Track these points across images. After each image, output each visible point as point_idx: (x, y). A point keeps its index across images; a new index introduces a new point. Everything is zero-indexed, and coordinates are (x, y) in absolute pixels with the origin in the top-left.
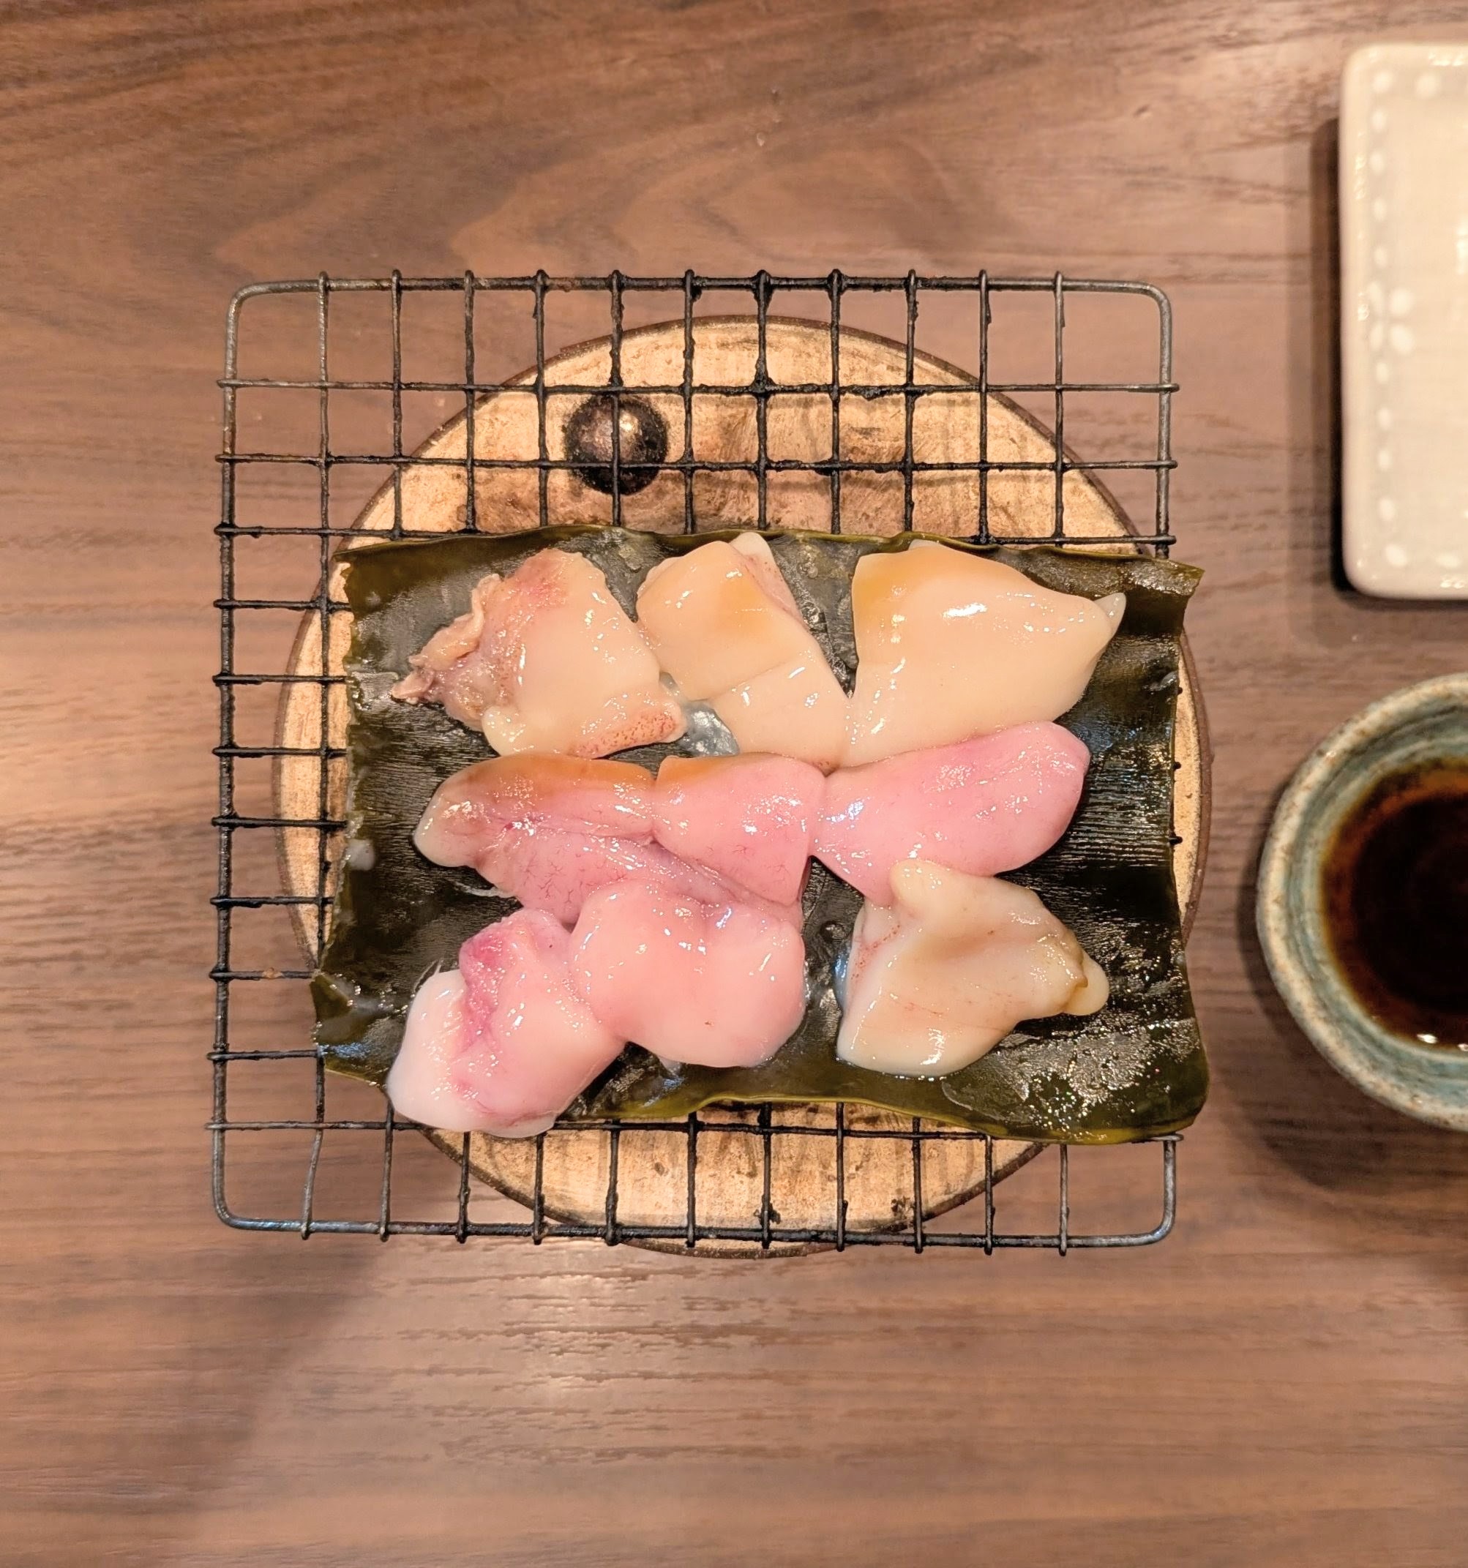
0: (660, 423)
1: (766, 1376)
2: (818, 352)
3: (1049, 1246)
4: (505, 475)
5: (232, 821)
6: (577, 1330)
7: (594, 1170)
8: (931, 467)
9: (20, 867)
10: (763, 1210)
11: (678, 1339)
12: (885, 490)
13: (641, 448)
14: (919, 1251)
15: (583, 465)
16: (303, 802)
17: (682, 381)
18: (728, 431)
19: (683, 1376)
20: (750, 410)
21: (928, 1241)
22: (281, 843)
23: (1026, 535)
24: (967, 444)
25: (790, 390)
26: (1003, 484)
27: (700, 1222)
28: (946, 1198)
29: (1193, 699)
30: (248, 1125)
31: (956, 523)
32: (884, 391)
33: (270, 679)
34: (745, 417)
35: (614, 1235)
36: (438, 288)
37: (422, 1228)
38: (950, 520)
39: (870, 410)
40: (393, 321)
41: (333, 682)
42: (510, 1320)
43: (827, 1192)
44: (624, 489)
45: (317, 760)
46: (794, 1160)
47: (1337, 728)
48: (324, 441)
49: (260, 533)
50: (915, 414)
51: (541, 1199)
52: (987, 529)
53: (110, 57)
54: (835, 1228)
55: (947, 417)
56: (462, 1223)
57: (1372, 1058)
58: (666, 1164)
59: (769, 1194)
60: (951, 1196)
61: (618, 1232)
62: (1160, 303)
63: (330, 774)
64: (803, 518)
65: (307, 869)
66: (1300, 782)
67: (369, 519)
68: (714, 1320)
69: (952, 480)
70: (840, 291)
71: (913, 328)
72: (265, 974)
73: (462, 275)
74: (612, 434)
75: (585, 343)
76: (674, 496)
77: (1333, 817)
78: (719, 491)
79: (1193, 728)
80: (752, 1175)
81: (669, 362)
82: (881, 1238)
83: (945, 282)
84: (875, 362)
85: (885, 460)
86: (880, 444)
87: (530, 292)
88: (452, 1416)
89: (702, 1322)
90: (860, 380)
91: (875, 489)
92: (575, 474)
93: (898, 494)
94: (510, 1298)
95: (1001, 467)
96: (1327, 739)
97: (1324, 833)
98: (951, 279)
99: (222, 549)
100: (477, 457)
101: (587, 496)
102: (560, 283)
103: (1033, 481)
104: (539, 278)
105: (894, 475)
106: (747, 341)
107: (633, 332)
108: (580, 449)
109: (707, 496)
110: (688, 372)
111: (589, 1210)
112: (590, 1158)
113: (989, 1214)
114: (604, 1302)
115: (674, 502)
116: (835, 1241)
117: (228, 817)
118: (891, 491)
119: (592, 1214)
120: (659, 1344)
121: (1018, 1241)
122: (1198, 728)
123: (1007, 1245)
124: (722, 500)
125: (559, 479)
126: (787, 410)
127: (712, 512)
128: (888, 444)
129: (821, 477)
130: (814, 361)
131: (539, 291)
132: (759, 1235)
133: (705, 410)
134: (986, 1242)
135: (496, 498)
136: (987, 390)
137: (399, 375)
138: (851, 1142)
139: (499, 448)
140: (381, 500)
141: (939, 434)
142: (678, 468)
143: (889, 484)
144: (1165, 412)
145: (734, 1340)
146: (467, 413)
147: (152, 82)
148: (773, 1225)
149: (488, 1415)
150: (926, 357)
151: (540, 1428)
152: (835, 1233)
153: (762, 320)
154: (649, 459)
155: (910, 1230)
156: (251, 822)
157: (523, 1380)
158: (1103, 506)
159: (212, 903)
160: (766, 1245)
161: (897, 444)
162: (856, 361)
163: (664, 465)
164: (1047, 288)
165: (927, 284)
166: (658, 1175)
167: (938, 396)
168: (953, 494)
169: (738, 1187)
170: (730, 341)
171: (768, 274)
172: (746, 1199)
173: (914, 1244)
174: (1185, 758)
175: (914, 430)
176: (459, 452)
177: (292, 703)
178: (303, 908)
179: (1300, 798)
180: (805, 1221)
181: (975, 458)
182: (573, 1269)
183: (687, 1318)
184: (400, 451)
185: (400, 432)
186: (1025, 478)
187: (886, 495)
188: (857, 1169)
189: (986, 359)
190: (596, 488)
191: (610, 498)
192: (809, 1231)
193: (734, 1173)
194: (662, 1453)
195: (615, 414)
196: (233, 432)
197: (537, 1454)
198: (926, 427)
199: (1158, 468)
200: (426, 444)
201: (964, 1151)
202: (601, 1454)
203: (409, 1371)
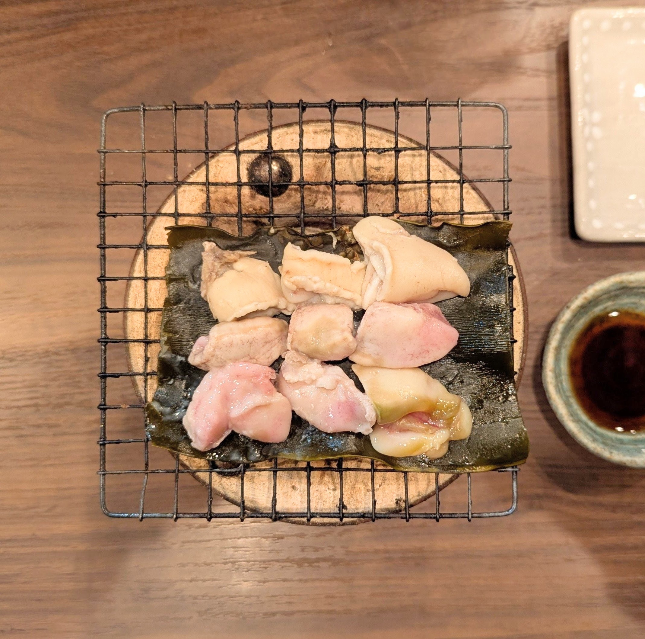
0: (289, 166)
1: (336, 579)
2: (356, 135)
3: (464, 517)
4: (222, 189)
5: (107, 340)
6: (254, 561)
7: (266, 489)
8: (406, 182)
9: (12, 367)
10: (340, 505)
11: (298, 564)
12: (385, 194)
13: (281, 176)
14: (407, 521)
15: (256, 184)
16: (137, 332)
17: (298, 147)
18: (318, 169)
19: (300, 580)
20: (327, 160)
21: (411, 516)
22: (127, 350)
23: (447, 212)
24: (421, 173)
25: (345, 150)
26: (436, 190)
27: (312, 510)
28: (418, 498)
29: (520, 281)
30: (115, 472)
31: (417, 207)
32: (385, 150)
33: (122, 278)
34: (325, 163)
35: (275, 516)
36: (192, 109)
37: (192, 515)
38: (414, 206)
39: (379, 159)
40: (173, 123)
41: (149, 279)
42: (225, 558)
43: (367, 496)
44: (274, 195)
45: (143, 313)
46: (352, 483)
47: (575, 297)
48: (144, 175)
49: (117, 216)
50: (399, 160)
51: (243, 502)
52: (431, 209)
53: (45, 21)
54: (371, 512)
55: (412, 162)
56: (209, 512)
57: (593, 437)
58: (297, 486)
59: (342, 498)
60: (420, 497)
61: (277, 515)
62: (503, 111)
63: (149, 320)
64: (350, 207)
65: (139, 361)
66: (560, 320)
67: (164, 209)
68: (312, 555)
69: (415, 189)
70: (366, 108)
71: (398, 123)
72: (122, 406)
73: (203, 103)
74: (269, 171)
75: (256, 133)
76: (295, 198)
77: (573, 335)
78: (314, 195)
79: (520, 294)
80: (334, 490)
81: (292, 140)
82: (391, 515)
83: (411, 103)
84: (381, 138)
85: (385, 180)
86: (383, 174)
87: (232, 110)
88: (201, 599)
89: (308, 557)
90: (375, 146)
91: (381, 193)
92: (252, 188)
93: (391, 196)
94: (225, 548)
95: (437, 182)
96: (570, 301)
97: (570, 341)
98: (413, 102)
99: (100, 223)
100: (210, 181)
101: (258, 198)
102: (245, 106)
103: (449, 189)
104: (236, 104)
105: (389, 187)
106: (326, 130)
107: (277, 127)
108: (255, 178)
109: (309, 198)
110: (301, 143)
111: (264, 506)
112: (264, 484)
113: (438, 504)
114: (266, 549)
115: (295, 200)
116: (371, 517)
117: (105, 338)
118: (388, 194)
119: (265, 508)
120: (289, 566)
121: (450, 516)
122: (522, 294)
123: (445, 517)
124: (316, 199)
125: (246, 191)
126: (343, 160)
127: (311, 204)
128: (387, 174)
129: (358, 188)
130: (355, 138)
131: (236, 109)
132: (339, 515)
133: (309, 161)
134: (437, 517)
135: (218, 199)
136: (430, 149)
137: (176, 147)
138: (377, 474)
139: (220, 178)
140: (169, 201)
141: (409, 169)
142: (297, 185)
143: (387, 191)
144: (506, 158)
145: (322, 564)
146: (206, 163)
147: (64, 31)
148: (344, 511)
149: (216, 599)
150: (403, 136)
151: (239, 603)
152: (371, 514)
153: (332, 121)
154: (284, 181)
155: (403, 512)
156: (115, 340)
157: (232, 583)
158: (480, 199)
159: (98, 376)
160: (341, 520)
161: (391, 174)
162: (372, 138)
163: (291, 184)
164: (455, 105)
165: (403, 104)
166: (294, 491)
167: (409, 152)
168: (415, 195)
169: (328, 495)
170: (318, 131)
171: (335, 101)
172: (332, 500)
173: (406, 518)
174: (517, 306)
175: (399, 168)
176: (203, 179)
177: (131, 289)
178: (138, 378)
179: (560, 326)
180: (358, 509)
181: (425, 178)
182: (252, 535)
183: (301, 555)
184: (177, 179)
185: (177, 171)
186: (446, 187)
187: (386, 196)
188: (380, 486)
189: (429, 136)
190: (262, 194)
191: (268, 199)
192: (360, 513)
193: (327, 489)
194: (292, 613)
195: (270, 162)
196: (104, 172)
197: (238, 615)
198: (403, 166)
199: (503, 181)
200: (188, 176)
201: (426, 477)
202: (265, 614)
203: (183, 581)
